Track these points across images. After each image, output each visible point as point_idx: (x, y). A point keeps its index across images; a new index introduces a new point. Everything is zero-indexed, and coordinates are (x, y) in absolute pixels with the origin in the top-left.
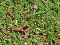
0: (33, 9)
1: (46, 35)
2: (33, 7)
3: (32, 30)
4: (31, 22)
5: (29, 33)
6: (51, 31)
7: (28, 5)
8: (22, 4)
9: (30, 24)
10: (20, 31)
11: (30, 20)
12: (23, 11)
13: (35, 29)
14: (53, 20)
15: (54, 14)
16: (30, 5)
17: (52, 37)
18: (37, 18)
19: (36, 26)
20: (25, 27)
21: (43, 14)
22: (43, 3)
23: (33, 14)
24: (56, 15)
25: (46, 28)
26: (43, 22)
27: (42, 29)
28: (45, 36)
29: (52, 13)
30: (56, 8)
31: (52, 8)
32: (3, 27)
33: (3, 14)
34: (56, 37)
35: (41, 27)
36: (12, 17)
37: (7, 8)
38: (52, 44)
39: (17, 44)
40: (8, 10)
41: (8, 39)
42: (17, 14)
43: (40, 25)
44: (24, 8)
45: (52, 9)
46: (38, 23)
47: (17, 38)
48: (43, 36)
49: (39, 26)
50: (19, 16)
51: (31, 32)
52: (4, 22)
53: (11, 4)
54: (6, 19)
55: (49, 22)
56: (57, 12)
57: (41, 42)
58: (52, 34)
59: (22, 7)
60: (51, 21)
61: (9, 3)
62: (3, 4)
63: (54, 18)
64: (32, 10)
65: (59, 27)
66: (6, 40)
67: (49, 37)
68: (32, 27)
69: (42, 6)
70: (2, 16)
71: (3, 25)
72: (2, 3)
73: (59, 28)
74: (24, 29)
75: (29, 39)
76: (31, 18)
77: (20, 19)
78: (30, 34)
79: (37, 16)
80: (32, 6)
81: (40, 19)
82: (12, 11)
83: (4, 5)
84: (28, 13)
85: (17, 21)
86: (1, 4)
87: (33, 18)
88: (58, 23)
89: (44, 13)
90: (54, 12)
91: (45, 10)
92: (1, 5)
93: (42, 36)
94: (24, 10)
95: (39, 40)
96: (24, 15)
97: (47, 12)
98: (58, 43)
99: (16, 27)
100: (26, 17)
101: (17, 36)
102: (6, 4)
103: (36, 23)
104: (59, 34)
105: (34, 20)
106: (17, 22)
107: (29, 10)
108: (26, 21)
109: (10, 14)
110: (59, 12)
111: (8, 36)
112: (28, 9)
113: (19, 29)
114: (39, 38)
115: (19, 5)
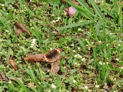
0: (68, 15)
1: (95, 68)
2: (67, 12)
3: (66, 59)
4: (63, 43)
5: (60, 66)
6: (104, 61)
7: (57, 7)
8: (46, 5)
9: (62, 46)
10: (41, 62)
11: (61, 39)
12: (47, 19)
13: (72, 58)
14: (109, 39)
15: (112, 26)
16: (62, 7)
17: (107, 72)
18: (76, 34)
19: (74, 51)
20: (51, 53)
21: (88, 27)
22: (87, 3)
23: (68, 27)
24: (116, 27)
25: (94, 55)
26: (88, 42)
27: (86, 58)
28: (92, 72)
29: (108, 24)
30: (115, 14)
31: (106, 14)
32: (6, 53)
33: (5, 26)
34: (115, 74)
35: (84, 53)
36: (24, 32)
37: (14, 14)
38: (106, 87)
39: (36, 87)
40: (16, 18)
41: (17, 76)
42: (36, 27)
43: (81, 48)
44: (48, 13)
45: (106, 16)
46: (78, 45)
47: (36, 75)
48: (88, 72)
49: (81, 51)
50: (40, 30)
51: (64, 62)
52: (9, 42)
53: (22, 6)
54: (13, 36)
55: (100, 42)
56: (117, 22)
57: (84, 83)
58: (106, 67)
59: (45, 12)
60: (104, 40)
61: (19, 5)
62: (7, 5)
63: (111, 34)
64: (65, 18)
65: (121, 52)
66: (12, 80)
67: (101, 74)
68: (67, 52)
69: (86, 9)
70: (3, 31)
71: (7, 48)
72: (4, 3)
73: (120, 54)
74: (49, 57)
75: (61, 76)
76: (64, 35)
77: (42, 36)
78: (62, 67)
79: (76, 30)
80: (67, 9)
81: (82, 36)
82: (25, 19)
83: (8, 8)
84: (57, 24)
85: (34, 40)
86: (3, 5)
87: (69, 34)
88: (119, 45)
89: (91, 25)
90: (110, 22)
91: (93, 17)
92: (1, 9)
93: (85, 71)
94: (49, 18)
95: (81, 79)
96: (50, 29)
97: (96, 21)
98: (119, 86)
99: (34, 53)
100: (54, 32)
101: (34, 72)
102: (13, 6)
103: (75, 44)
104: (122, 68)
105: (71, 39)
106: (35, 43)
107: (59, 18)
108: (54, 41)
109: (21, 25)
110: (120, 22)
111: (16, 70)
112: (57, 17)
113: (39, 56)
114: (80, 75)
115: (40, 8)
